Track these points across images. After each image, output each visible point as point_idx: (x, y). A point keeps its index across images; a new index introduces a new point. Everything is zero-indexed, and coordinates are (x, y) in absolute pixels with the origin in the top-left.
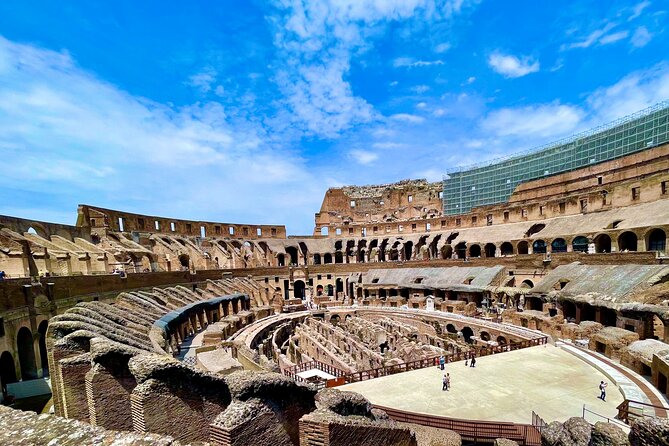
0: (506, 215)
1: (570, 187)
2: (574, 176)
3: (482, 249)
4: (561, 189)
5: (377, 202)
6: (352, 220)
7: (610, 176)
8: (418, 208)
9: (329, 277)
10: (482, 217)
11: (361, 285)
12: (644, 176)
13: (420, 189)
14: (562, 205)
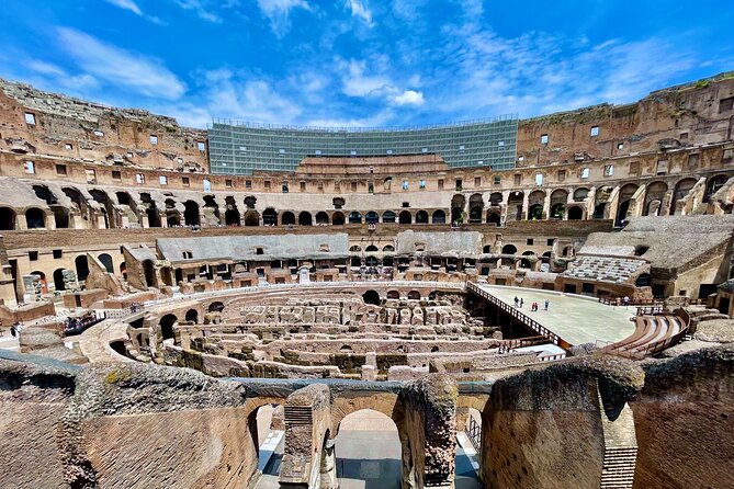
0: (303, 185)
1: (350, 170)
2: (352, 161)
3: (297, 216)
4: (343, 171)
5: (89, 129)
6: (34, 149)
7: (378, 168)
8: (172, 157)
9: (57, 254)
10: (276, 183)
11: (167, 263)
12: (399, 173)
13: (169, 130)
14: (354, 184)
